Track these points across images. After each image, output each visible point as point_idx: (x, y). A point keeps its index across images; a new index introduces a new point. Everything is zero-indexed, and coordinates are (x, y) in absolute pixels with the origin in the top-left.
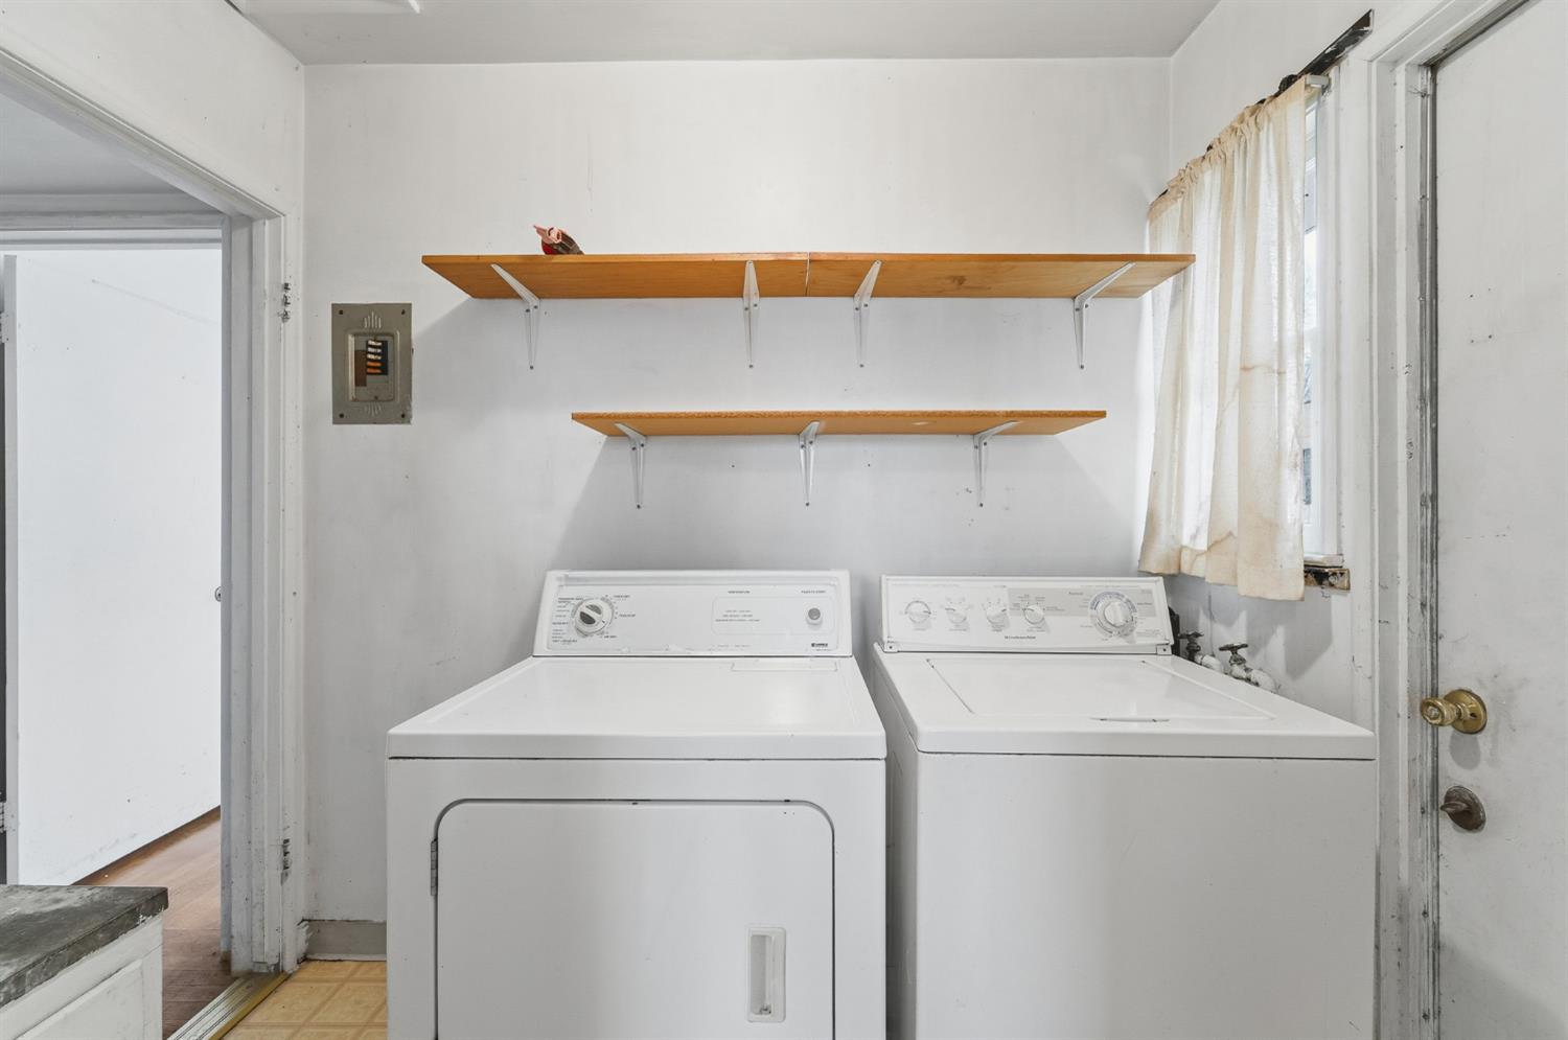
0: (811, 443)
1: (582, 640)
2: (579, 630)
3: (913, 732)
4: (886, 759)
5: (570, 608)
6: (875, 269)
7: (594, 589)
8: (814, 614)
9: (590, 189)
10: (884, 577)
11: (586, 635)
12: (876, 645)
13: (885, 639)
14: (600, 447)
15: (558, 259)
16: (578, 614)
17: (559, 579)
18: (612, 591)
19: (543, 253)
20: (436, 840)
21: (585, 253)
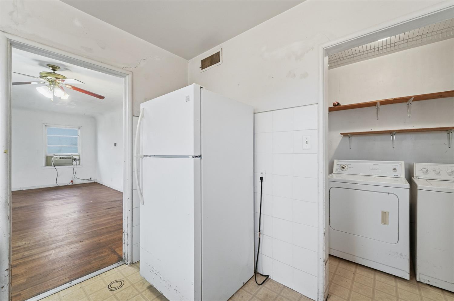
0: (394, 135)
1: (342, 171)
2: (341, 170)
3: (416, 186)
4: (410, 189)
5: (339, 166)
6: (413, 98)
7: (344, 163)
8: (395, 169)
9: (340, 90)
10: (414, 163)
11: (343, 170)
12: (412, 178)
13: (414, 175)
14: (342, 137)
15: (337, 107)
16: (341, 167)
17: (337, 161)
18: (347, 163)
19: (333, 106)
20: (330, 191)
21: (342, 105)
